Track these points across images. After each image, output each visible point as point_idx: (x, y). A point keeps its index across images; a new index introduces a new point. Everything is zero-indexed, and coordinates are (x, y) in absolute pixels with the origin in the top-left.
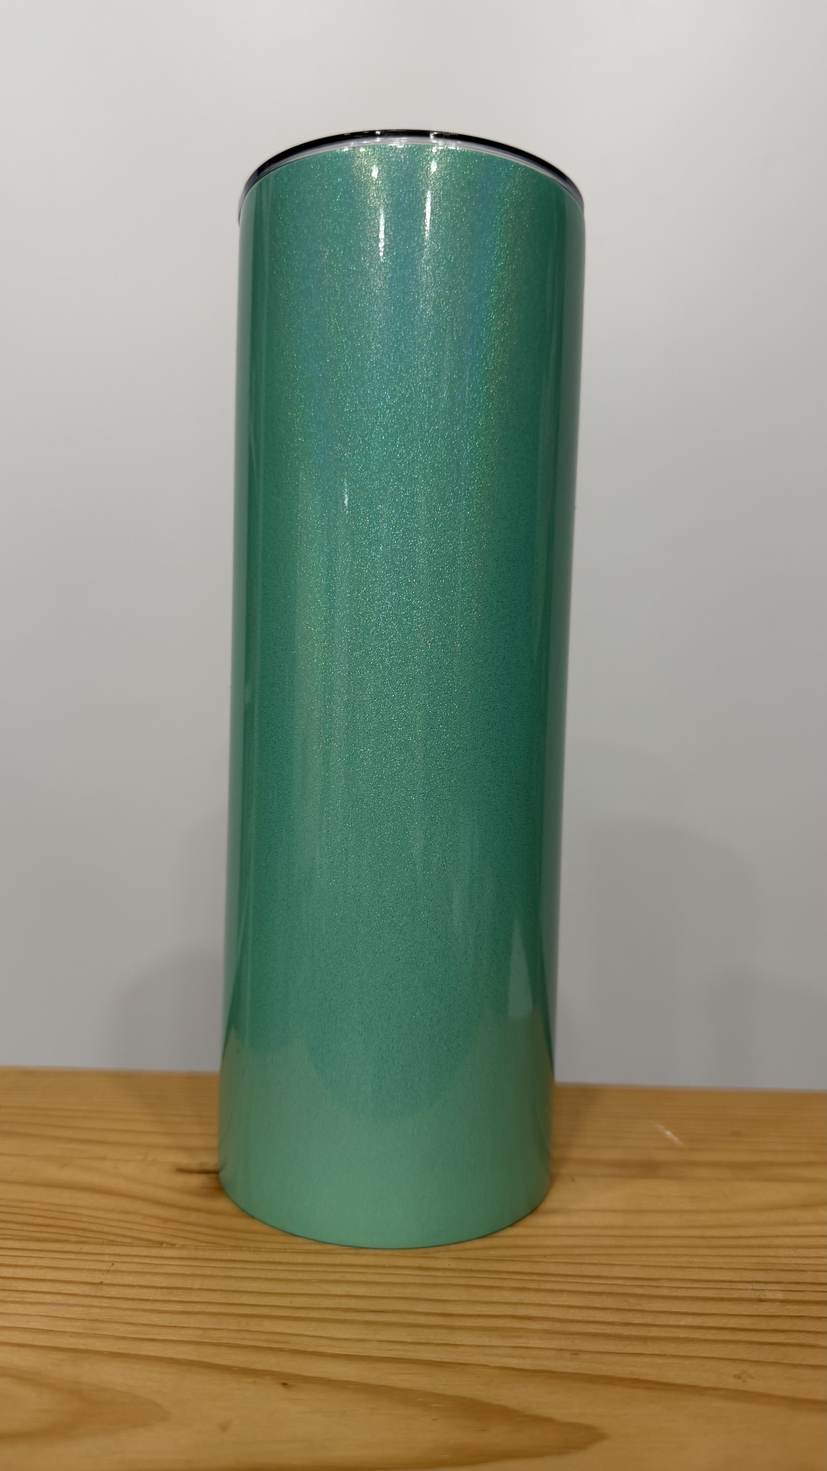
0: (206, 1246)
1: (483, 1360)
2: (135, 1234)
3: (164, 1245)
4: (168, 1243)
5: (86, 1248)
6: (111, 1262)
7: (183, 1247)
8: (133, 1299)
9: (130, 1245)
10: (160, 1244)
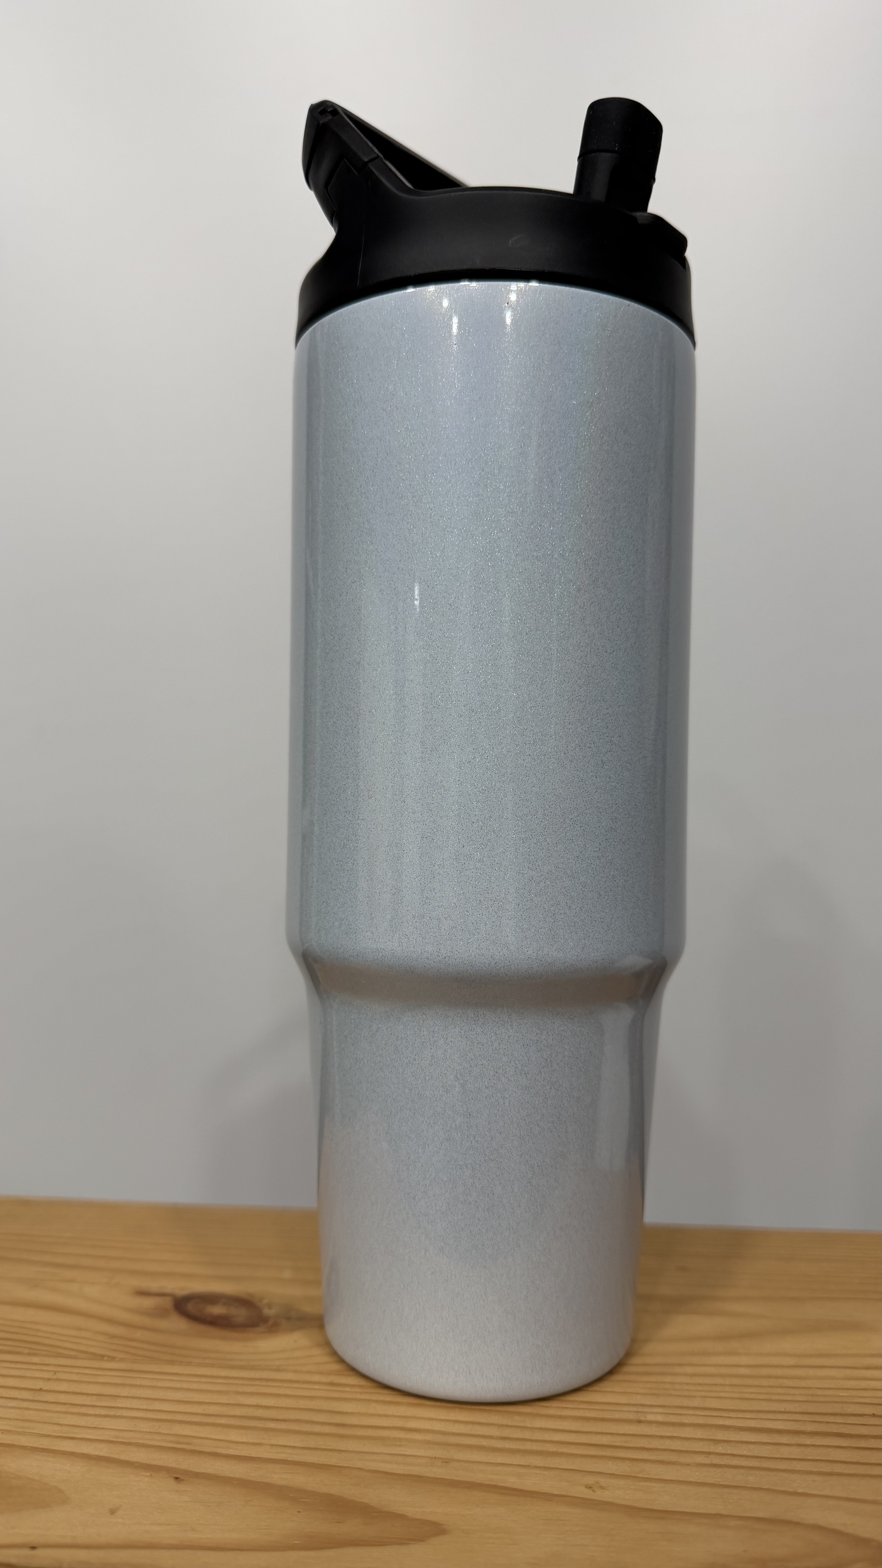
0: (142, 1360)
1: (359, 1464)
2: (83, 1348)
3: (106, 1358)
4: (109, 1357)
5: (35, 1359)
6: (54, 1371)
7: (121, 1360)
8: (65, 1404)
9: (75, 1358)
10: (101, 1357)
